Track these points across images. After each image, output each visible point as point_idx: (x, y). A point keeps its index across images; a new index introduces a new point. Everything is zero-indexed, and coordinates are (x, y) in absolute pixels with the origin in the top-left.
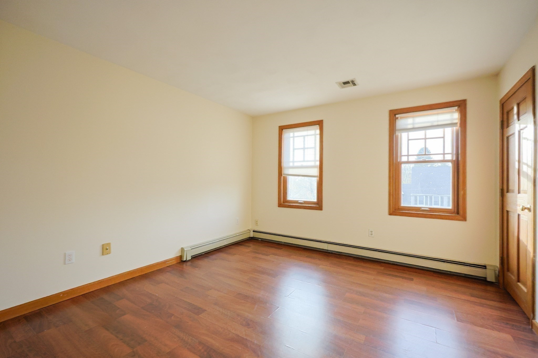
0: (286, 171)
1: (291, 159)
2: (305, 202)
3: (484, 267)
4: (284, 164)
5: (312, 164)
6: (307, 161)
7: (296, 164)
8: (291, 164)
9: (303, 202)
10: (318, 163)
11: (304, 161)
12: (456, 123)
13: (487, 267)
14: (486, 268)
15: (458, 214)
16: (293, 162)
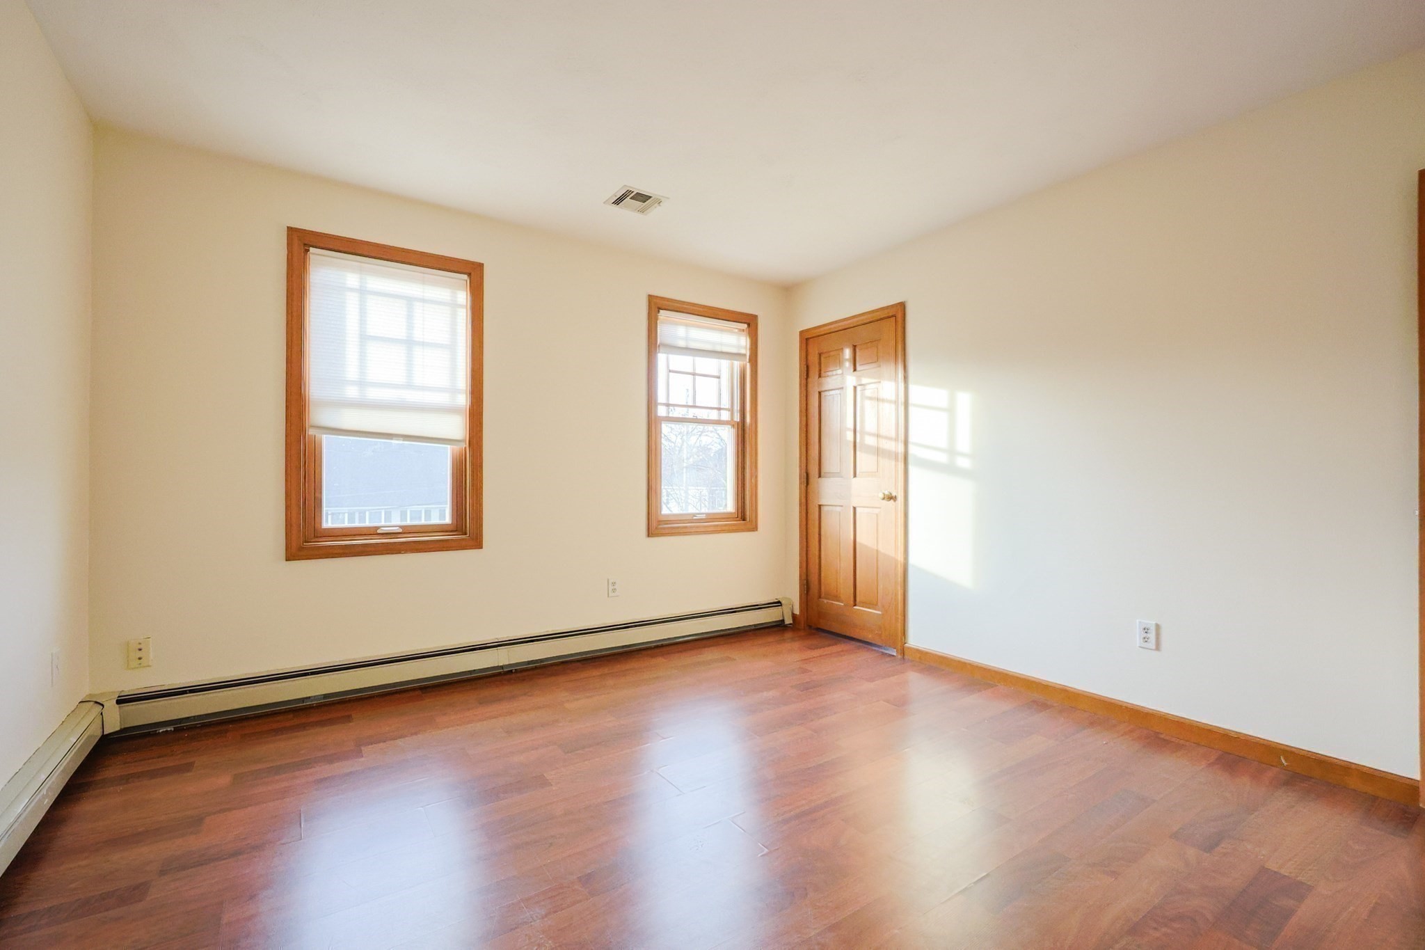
0: (319, 416)
1: (352, 372)
2: (407, 530)
3: (779, 603)
4: (316, 387)
5: (442, 399)
6: (423, 388)
7: (373, 394)
8: (352, 392)
9: (401, 531)
10: (463, 400)
11: (409, 386)
12: (745, 355)
13: (783, 602)
14: (781, 605)
15: (744, 520)
16: (362, 384)
